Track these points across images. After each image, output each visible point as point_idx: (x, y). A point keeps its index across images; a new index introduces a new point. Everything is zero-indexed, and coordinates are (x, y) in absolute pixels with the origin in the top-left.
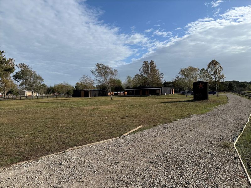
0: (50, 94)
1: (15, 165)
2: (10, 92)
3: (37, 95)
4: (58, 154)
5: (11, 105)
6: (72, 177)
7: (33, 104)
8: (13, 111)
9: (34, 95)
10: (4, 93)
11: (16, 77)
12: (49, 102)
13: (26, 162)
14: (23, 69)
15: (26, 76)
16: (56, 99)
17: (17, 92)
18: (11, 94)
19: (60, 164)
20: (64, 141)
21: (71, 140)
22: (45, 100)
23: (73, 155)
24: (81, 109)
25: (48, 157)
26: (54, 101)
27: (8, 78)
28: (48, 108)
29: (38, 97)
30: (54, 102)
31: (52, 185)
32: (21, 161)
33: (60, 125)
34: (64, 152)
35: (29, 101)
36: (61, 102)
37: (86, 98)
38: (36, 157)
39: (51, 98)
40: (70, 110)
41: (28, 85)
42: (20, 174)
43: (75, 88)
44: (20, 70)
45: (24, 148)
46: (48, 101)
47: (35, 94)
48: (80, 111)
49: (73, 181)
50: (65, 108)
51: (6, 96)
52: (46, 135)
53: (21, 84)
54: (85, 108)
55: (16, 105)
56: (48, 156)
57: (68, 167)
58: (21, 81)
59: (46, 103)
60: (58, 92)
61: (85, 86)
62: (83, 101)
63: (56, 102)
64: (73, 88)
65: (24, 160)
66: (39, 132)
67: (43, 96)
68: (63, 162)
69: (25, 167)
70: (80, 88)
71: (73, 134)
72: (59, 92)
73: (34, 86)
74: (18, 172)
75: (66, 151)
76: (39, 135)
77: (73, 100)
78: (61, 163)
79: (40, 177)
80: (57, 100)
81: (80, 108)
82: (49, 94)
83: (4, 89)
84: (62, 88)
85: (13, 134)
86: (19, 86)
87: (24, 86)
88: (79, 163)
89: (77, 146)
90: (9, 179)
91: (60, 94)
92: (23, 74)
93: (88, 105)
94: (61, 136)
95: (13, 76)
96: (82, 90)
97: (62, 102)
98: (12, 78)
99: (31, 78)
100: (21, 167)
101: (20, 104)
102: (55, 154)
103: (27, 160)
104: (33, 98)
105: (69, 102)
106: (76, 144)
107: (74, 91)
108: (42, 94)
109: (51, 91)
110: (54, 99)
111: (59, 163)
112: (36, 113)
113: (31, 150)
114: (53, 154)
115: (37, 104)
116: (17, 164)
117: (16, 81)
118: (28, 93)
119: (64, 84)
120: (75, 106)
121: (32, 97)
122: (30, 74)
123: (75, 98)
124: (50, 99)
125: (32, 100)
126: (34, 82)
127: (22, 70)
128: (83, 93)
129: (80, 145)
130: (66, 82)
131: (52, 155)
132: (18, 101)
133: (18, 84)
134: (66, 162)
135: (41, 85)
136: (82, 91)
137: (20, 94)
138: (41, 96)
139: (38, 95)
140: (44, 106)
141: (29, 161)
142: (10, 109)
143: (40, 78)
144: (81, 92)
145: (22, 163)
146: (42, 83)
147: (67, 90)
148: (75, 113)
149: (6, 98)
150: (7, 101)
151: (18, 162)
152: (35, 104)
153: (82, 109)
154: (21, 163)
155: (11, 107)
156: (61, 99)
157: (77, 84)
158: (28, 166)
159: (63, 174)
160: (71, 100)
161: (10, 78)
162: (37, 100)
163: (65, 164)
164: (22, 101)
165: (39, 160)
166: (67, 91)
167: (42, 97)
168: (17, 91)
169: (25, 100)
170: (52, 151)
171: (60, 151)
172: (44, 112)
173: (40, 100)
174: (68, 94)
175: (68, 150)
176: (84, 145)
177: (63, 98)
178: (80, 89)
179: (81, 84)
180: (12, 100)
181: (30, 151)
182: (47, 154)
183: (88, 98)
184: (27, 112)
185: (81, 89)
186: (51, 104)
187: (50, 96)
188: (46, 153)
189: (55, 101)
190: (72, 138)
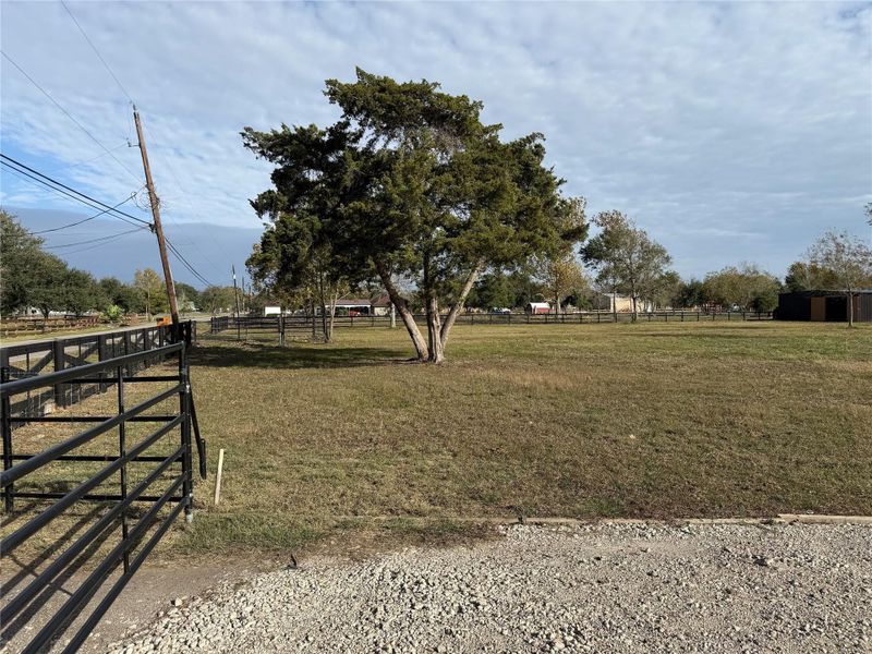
0: (692, 306)
1: (610, 524)
2: (571, 300)
3: (645, 311)
4: (746, 524)
5: (576, 338)
6: (814, 626)
7: (636, 339)
8: (581, 357)
9: (638, 310)
10: (556, 303)
11: (589, 254)
12: (691, 335)
13: (640, 521)
14: (609, 229)
15: (618, 247)
16: (711, 324)
17: (590, 301)
18: (573, 304)
19: (761, 562)
20: (760, 480)
21: (793, 484)
22: (674, 326)
23: (808, 542)
24: (819, 370)
25: (711, 525)
26: (706, 331)
27: (568, 259)
28: (689, 357)
29: (650, 315)
30: (704, 336)
31: (738, 629)
32: (623, 514)
33: (739, 421)
34: (770, 523)
35: (623, 330)
36: (730, 337)
37: (834, 324)
38: (670, 513)
39: (694, 322)
40: (771, 367)
41: (623, 277)
42: (629, 557)
43: (783, 283)
44: (600, 230)
45: (629, 477)
46: (684, 332)
47: (640, 307)
48: (814, 377)
49: (822, 642)
50: (750, 360)
51: (560, 311)
52: (695, 449)
53: (603, 276)
54: (835, 364)
55: (589, 339)
56: (709, 521)
57: (792, 583)
58: (603, 265)
59: (680, 340)
60: (721, 301)
61: (831, 277)
62: (822, 338)
63: (713, 336)
64: (779, 284)
65: (633, 516)
66: (670, 432)
67: (666, 315)
68: (772, 561)
69: (638, 538)
70: (807, 285)
71: (797, 462)
72: (724, 299)
73: (640, 281)
74: (620, 548)
75: (778, 520)
76: (669, 445)
77: (780, 332)
78: (763, 560)
79: (692, 585)
80: (717, 327)
81: (812, 363)
82: (685, 306)
83: (556, 292)
84: (733, 286)
85: (591, 425)
86: (597, 281)
87: (611, 281)
88: (840, 581)
89: (817, 511)
90: (598, 559)
91: (726, 306)
92: (607, 242)
93: (847, 356)
94: (746, 459)
95: (581, 252)
96: (818, 294)
97: (736, 337)
98: (578, 258)
99: (630, 254)
100: (627, 535)
101: (597, 338)
102: (732, 520)
103: (641, 516)
104: (634, 320)
105: (760, 337)
106: (815, 503)
107: (783, 297)
108: (662, 308)
109: (694, 297)
110: (705, 324)
111: (754, 557)
112: (650, 369)
113: (650, 488)
114: (728, 521)
115: (650, 339)
116: (616, 521)
117: (586, 267)
118: (621, 304)
119: (740, 271)
120: (791, 356)
121: (633, 317)
122: (628, 241)
123: (785, 324)
124: (692, 324)
125: (632, 326)
126: (640, 267)
127: (606, 232)
128: (818, 305)
129: (833, 511)
130: (750, 265)
131: (724, 520)
132: (593, 327)
133: (594, 275)
134: (782, 560)
135: (662, 277)
136: (817, 296)
137: (596, 305)
138: (660, 315)
139: (649, 310)
140: (673, 348)
141: (650, 521)
142: (572, 349)
143: (659, 251)
144: (813, 300)
145: (629, 522)
146: (666, 269)
147: (754, 293)
148: (794, 382)
149: (560, 317)
150: (563, 326)
151: (618, 516)
152: (642, 339)
153: (824, 369)
154: (626, 522)
155: (576, 344)
156: (730, 324)
157: (796, 268)
158: (650, 536)
159: (774, 601)
160: (771, 332)
161: (573, 258)
162: (647, 325)
163: (780, 569)
164: (603, 327)
165: (680, 527)
166: (753, 298)
167: (663, 318)
168: (588, 295)
169: (612, 325)
170: (721, 506)
171: (752, 513)
172: (676, 366)
173: (659, 326)
174: (757, 307)
175: (784, 518)
176: (852, 515)
177: (738, 320)
178: (809, 289)
179: (814, 270)
180: (577, 323)
181: (649, 491)
182: (704, 513)
183: (846, 325)
184: (620, 364)
185: (814, 288)
186: (697, 340)
187: (691, 314)
188: (702, 511)
189: (711, 331)
190: (795, 476)
